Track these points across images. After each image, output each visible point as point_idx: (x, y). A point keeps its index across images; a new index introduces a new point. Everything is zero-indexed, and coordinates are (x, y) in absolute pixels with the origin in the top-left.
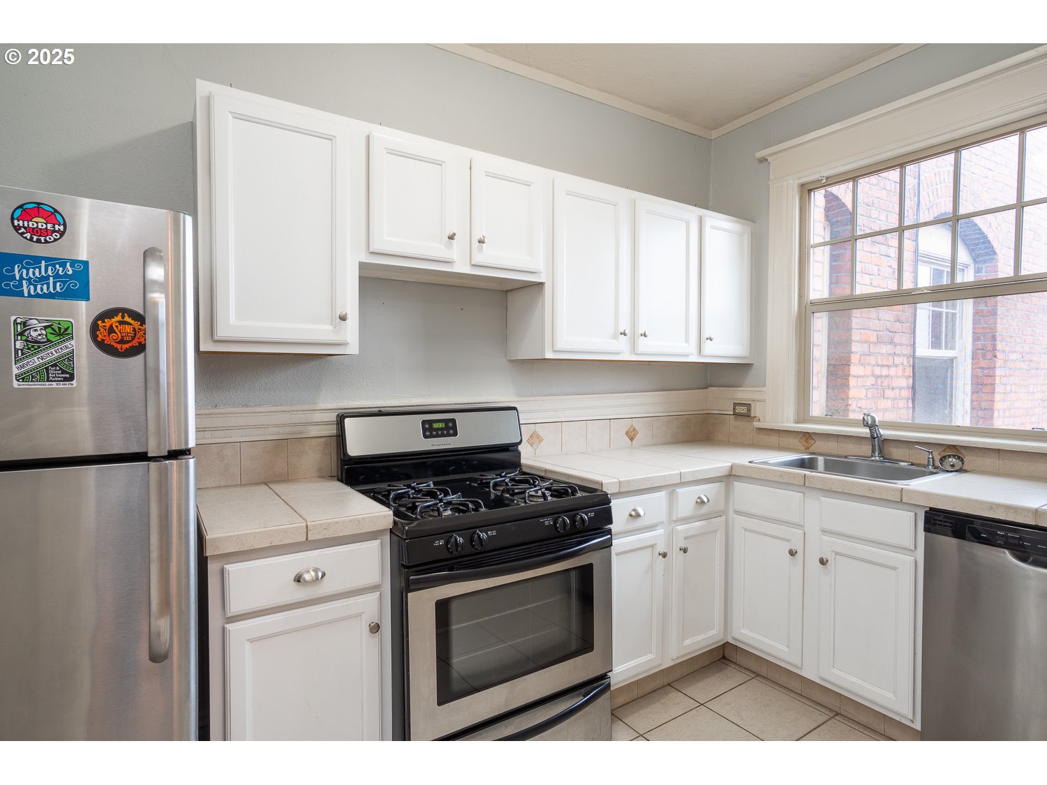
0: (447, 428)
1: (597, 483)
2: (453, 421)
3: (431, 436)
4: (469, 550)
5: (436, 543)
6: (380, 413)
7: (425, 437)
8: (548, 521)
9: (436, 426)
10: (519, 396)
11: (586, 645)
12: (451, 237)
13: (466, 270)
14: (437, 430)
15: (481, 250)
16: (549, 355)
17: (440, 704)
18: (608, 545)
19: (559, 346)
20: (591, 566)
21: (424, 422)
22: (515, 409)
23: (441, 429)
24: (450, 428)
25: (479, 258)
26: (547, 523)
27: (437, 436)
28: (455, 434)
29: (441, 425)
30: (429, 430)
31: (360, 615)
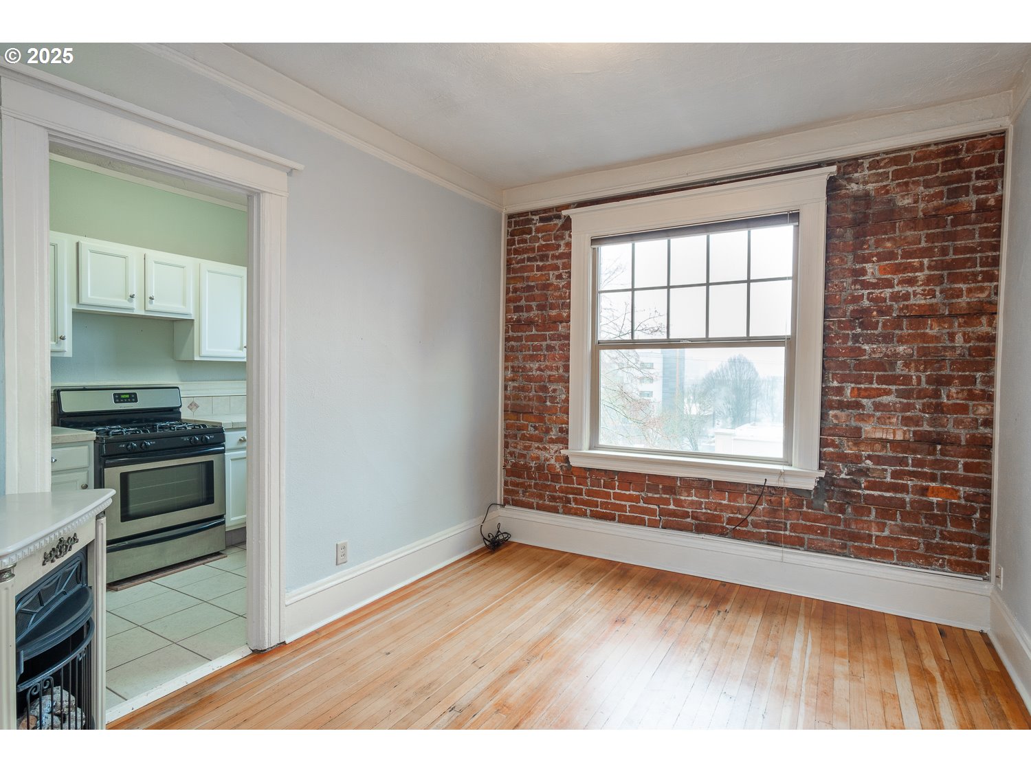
0: (130, 398)
1: (219, 423)
2: (135, 394)
3: (120, 402)
4: (139, 450)
5: (121, 446)
6: (84, 389)
7: (116, 402)
8: (186, 439)
9: (123, 396)
10: (182, 381)
11: (209, 500)
12: (132, 297)
13: (142, 313)
14: (122, 399)
15: (151, 303)
16: (197, 358)
17: (122, 521)
18: (223, 452)
19: (203, 353)
20: (212, 461)
21: (115, 395)
22: (178, 388)
23: (127, 398)
24: (133, 398)
25: (149, 307)
26: (185, 440)
27: (124, 402)
28: (136, 401)
29: (128, 396)
30: (118, 398)
31: (76, 481)
